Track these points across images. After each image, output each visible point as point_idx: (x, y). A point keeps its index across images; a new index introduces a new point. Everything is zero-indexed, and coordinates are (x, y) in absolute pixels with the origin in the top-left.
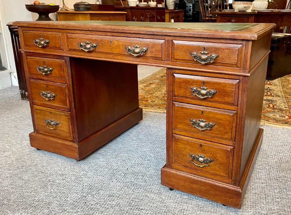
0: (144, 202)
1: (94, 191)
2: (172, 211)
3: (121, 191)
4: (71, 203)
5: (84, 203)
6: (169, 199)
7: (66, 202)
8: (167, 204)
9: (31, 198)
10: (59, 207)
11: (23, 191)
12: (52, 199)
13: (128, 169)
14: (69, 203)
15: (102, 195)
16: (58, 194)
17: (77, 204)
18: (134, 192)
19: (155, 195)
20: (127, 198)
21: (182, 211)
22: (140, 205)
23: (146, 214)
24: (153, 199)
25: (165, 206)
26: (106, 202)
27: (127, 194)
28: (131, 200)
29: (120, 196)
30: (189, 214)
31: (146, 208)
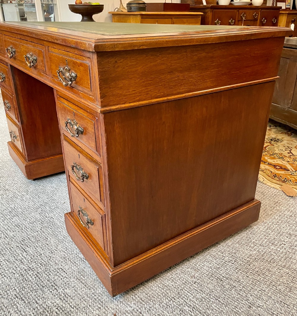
0: (37, 244)
2: (50, 266)
3: (31, 224)
6: (63, 251)
8: (54, 256)
13: (65, 203)
15: (13, 221)
19: (55, 242)
20: (28, 234)
21: (58, 271)
22: (29, 246)
23: (23, 258)
24: (48, 244)
25: (50, 257)
26: (7, 230)
27: (33, 229)
28: (29, 237)
29: (24, 229)
30: (61, 277)
31: (31, 252)
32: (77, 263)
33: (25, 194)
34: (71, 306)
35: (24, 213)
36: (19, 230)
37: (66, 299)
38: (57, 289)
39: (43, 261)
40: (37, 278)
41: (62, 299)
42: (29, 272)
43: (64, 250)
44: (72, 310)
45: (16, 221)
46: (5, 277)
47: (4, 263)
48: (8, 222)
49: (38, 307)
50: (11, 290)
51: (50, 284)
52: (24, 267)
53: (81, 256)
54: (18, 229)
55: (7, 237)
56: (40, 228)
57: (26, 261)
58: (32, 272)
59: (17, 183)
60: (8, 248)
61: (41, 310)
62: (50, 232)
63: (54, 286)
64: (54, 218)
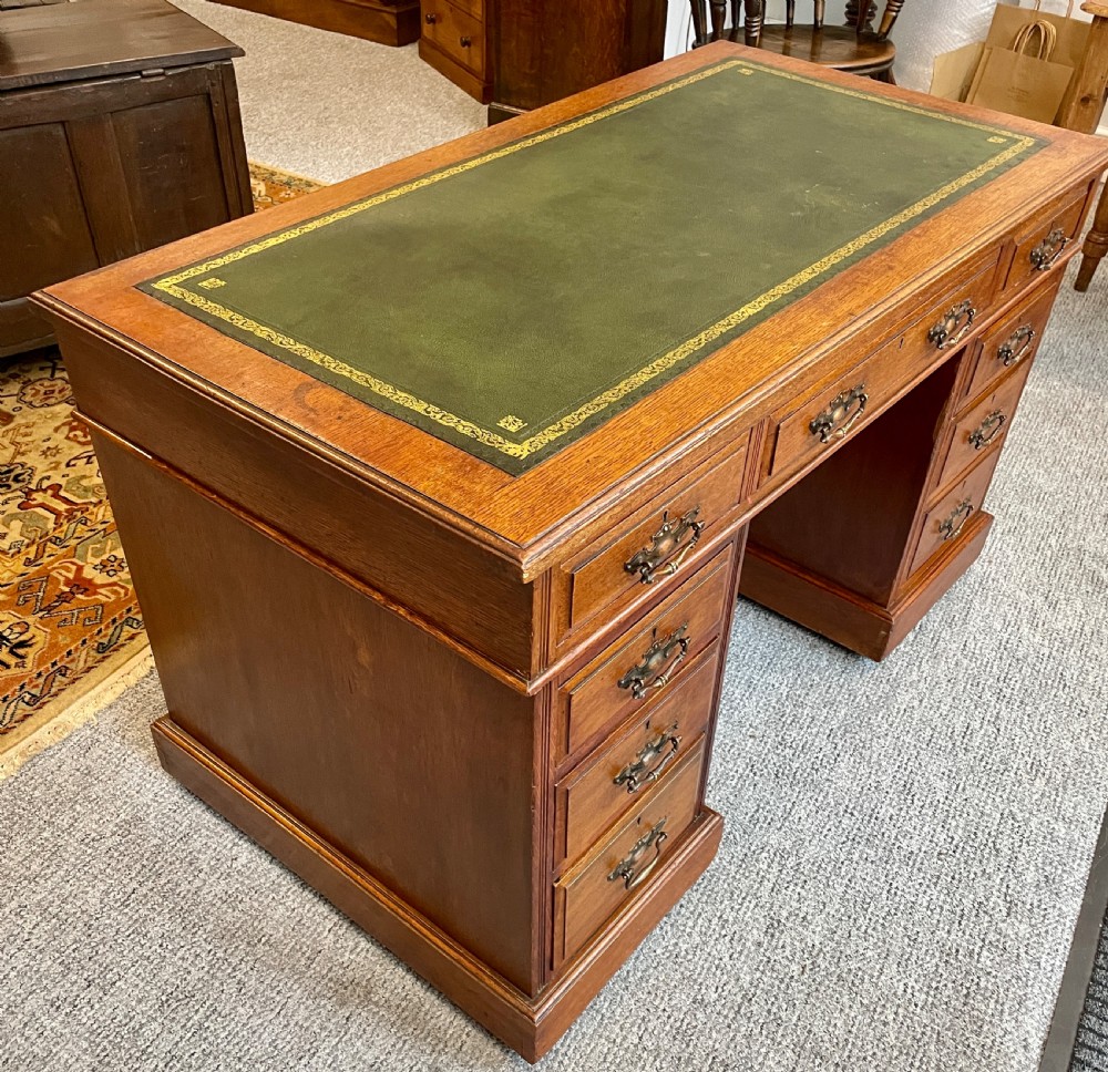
1: (883, 830)
3: (884, 764)
4: (946, 892)
5: (942, 857)
7: (942, 908)
9: (916, 1018)
10: (963, 923)
11: (874, 1054)
12: (924, 950)
14: (942, 897)
15: (901, 809)
16: (891, 933)
17: (946, 875)
18: (887, 735)
20: (918, 752)
21: (970, 654)
22: (950, 730)
23: (986, 723)
24: (921, 701)
25: (949, 681)
26: (935, 803)
27: (897, 752)
28: (924, 746)
29: (909, 769)
30: (979, 644)
31: (962, 718)
32: (931, 636)
33: (765, 854)
34: (1019, 613)
35: (851, 806)
36: (919, 778)
37: (1012, 623)
38: (1005, 640)
39: (969, 686)
40: (1009, 676)
41: (1016, 627)
42: (1008, 696)
43: (915, 668)
44: (1023, 609)
45: (894, 803)
46: (1048, 726)
47: (1021, 747)
48: (910, 819)
49: (1055, 648)
50: (1062, 701)
51: (1006, 653)
52: (1004, 708)
53: (911, 636)
54: (916, 784)
55: (954, 787)
56: (882, 741)
57: (989, 714)
58: (1004, 689)
59: (715, 921)
60: (983, 763)
61: (1056, 644)
62: (881, 715)
63: (1003, 646)
64: (828, 732)
